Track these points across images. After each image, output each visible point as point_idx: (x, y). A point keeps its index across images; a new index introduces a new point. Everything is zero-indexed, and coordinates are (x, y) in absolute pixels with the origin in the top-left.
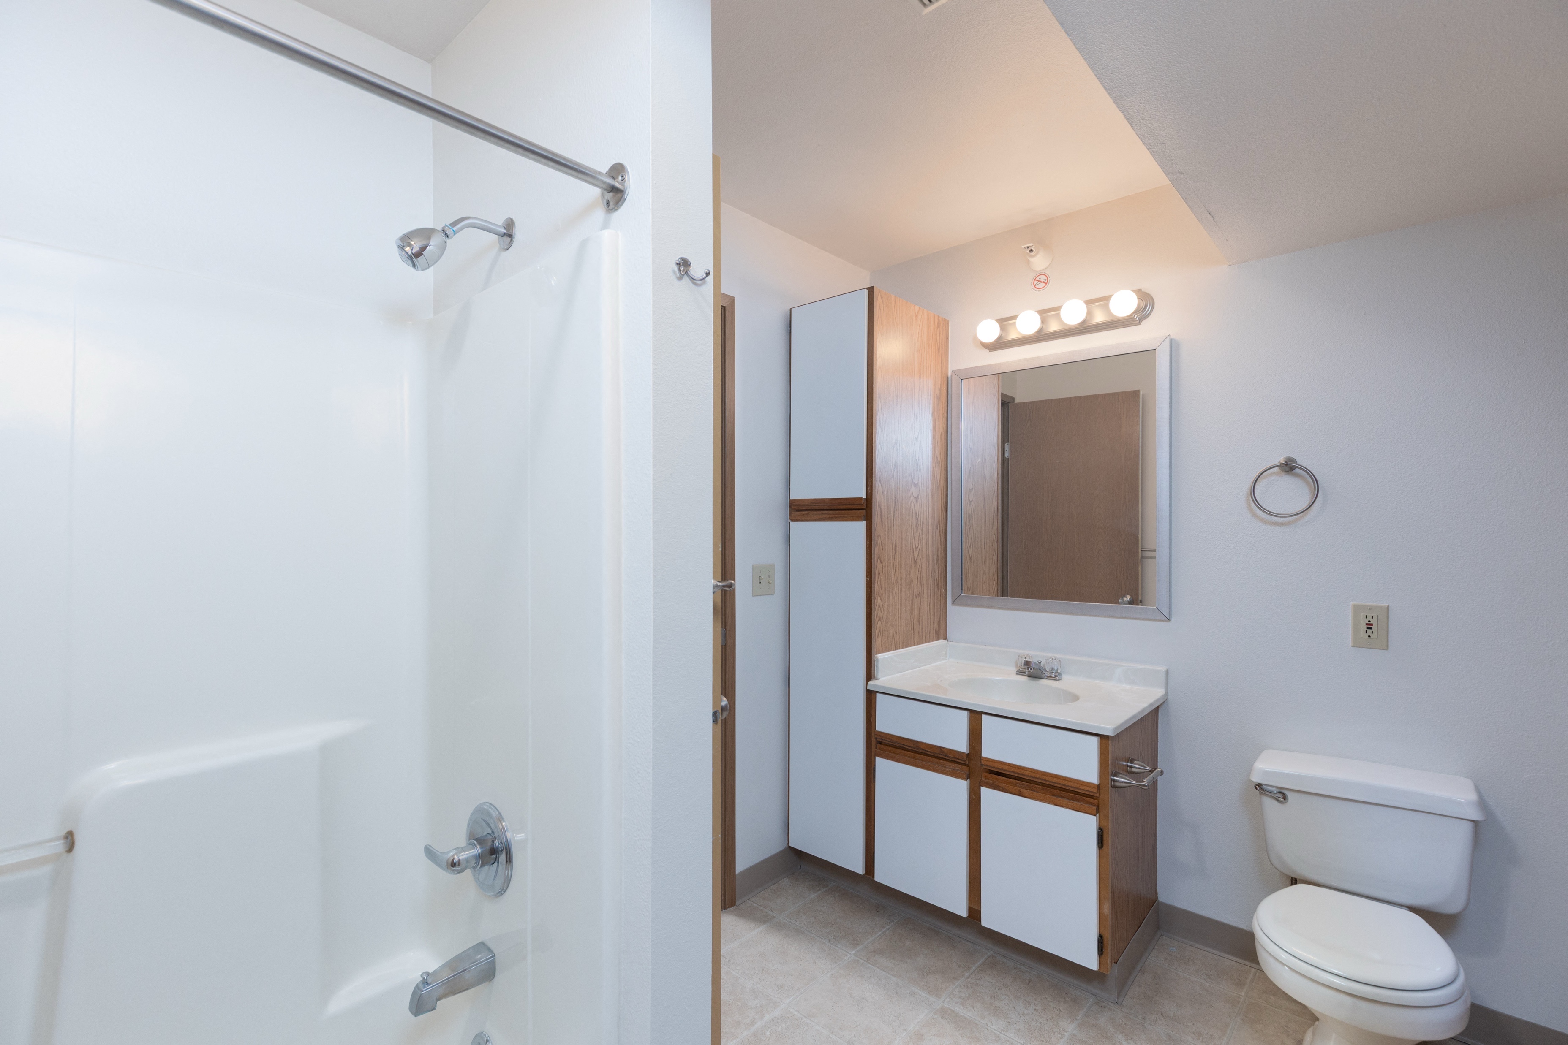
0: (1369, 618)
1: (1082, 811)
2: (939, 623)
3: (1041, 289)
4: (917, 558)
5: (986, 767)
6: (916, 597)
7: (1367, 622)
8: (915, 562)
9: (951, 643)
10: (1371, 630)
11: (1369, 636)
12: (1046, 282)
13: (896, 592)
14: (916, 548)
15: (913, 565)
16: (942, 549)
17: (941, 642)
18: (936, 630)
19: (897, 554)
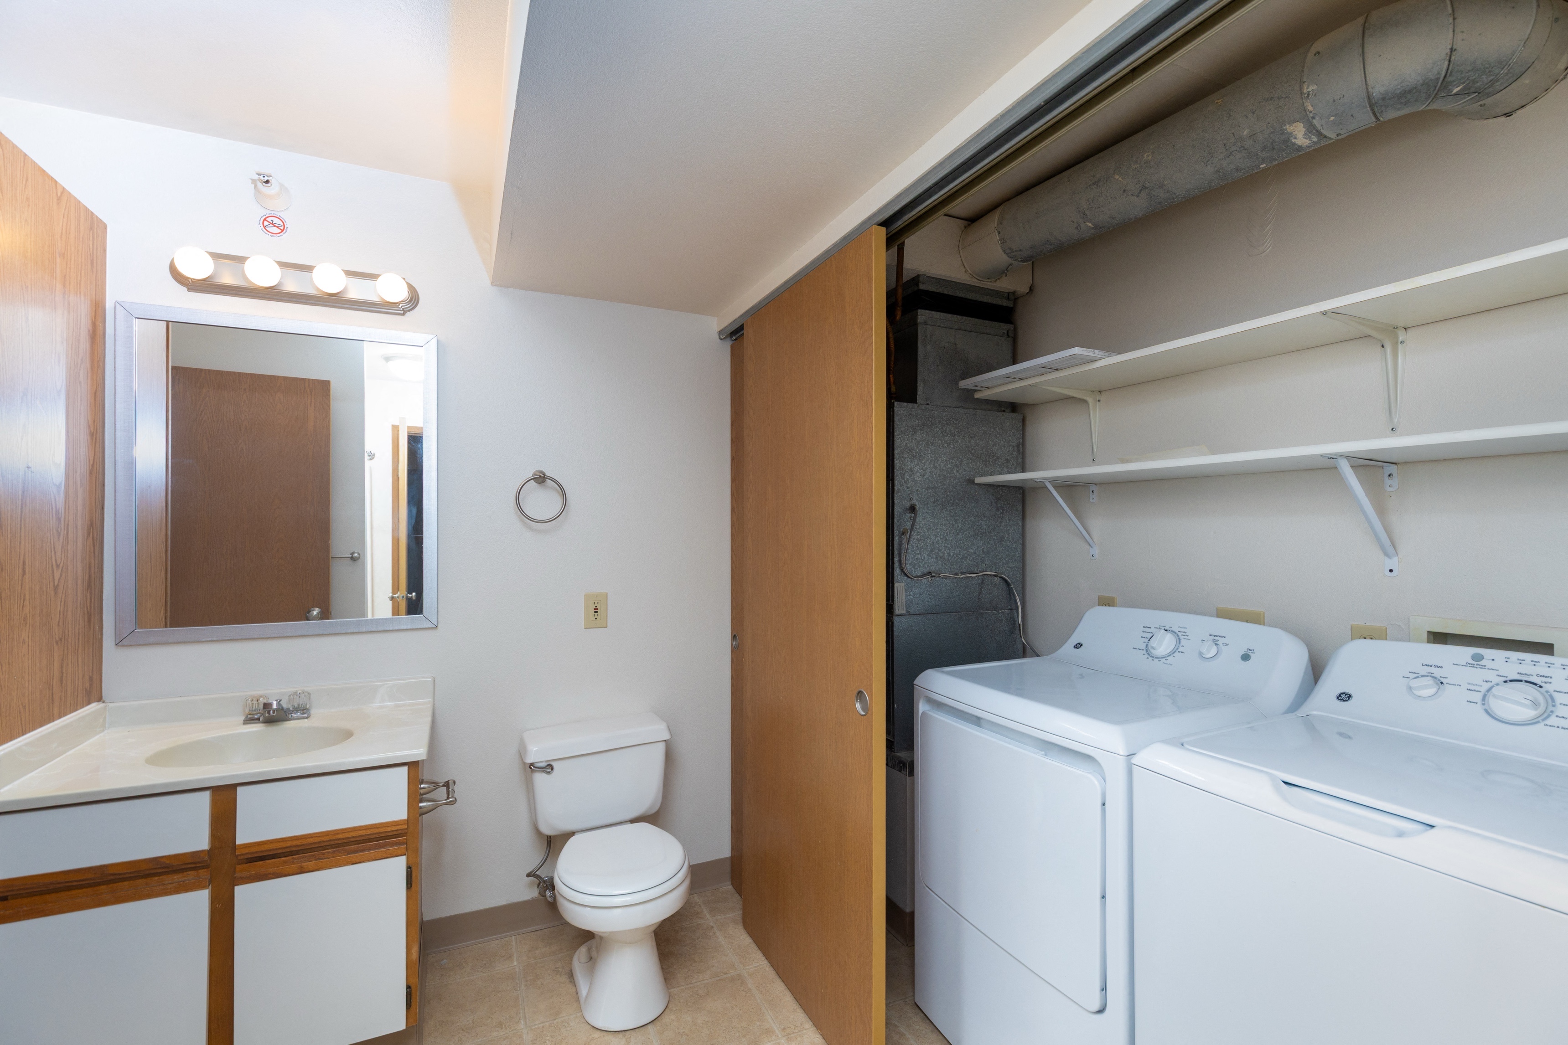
0: (596, 604)
1: (389, 856)
2: (91, 679)
3: (275, 235)
4: (59, 582)
5: (242, 857)
6: (57, 642)
7: (595, 607)
8: (56, 588)
9: (111, 705)
10: (597, 614)
11: (596, 619)
12: (282, 228)
13: (24, 640)
14: (58, 566)
15: (52, 593)
16: (96, 565)
17: (94, 707)
18: (86, 690)
19: (27, 576)
